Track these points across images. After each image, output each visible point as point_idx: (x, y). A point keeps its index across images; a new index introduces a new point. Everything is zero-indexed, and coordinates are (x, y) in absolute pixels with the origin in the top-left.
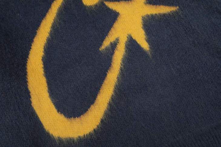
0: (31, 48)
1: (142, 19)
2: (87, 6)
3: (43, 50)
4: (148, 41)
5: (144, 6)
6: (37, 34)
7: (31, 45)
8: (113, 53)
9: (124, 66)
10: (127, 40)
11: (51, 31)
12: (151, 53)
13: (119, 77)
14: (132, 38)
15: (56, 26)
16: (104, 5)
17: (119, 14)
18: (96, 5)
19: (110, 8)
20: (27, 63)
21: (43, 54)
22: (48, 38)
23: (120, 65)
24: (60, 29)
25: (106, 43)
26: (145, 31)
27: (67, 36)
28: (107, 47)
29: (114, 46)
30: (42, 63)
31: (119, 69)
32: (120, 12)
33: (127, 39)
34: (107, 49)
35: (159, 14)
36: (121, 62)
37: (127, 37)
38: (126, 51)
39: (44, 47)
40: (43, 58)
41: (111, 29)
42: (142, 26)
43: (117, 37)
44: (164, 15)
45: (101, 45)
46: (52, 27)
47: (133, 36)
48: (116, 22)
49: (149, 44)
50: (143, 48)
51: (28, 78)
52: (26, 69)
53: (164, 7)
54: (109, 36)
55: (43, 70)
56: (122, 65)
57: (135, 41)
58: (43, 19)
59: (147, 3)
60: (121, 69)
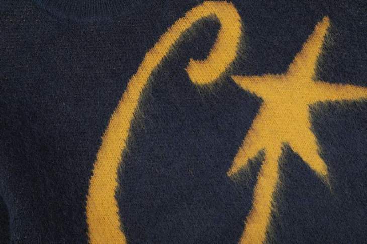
0: (92, 174)
1: (310, 112)
2: (199, 86)
3: (116, 176)
4: (324, 155)
5: (312, 84)
6: (103, 143)
7: (92, 168)
8: (254, 182)
9: (279, 209)
10: (282, 154)
11: (129, 137)
12: (331, 182)
13: (269, 231)
14: (292, 151)
15: (140, 126)
16: (232, 83)
17: (263, 101)
18: (216, 84)
19: (245, 88)
20: (86, 205)
21: (116, 184)
22: (124, 151)
23: (270, 206)
24: (147, 133)
25: (241, 162)
26: (317, 136)
27: (161, 147)
28: (242, 170)
29: (256, 166)
30: (116, 203)
31: (269, 215)
32: (264, 98)
33: (281, 151)
34: (242, 172)
35: (345, 101)
36: (272, 200)
37: (282, 149)
38: (280, 177)
39: (118, 170)
40: (116, 192)
41: (247, 132)
42: (309, 125)
43: (260, 148)
44: (355, 104)
45: (230, 165)
46: (130, 130)
47: (292, 146)
48: (258, 116)
49: (326, 163)
50: (314, 172)
51: (91, 237)
52: (86, 218)
53: (354, 88)
54: (245, 147)
55: (118, 217)
56: (274, 207)
57: (297, 157)
58: (112, 113)
59: (319, 79)
60: (273, 214)
